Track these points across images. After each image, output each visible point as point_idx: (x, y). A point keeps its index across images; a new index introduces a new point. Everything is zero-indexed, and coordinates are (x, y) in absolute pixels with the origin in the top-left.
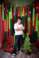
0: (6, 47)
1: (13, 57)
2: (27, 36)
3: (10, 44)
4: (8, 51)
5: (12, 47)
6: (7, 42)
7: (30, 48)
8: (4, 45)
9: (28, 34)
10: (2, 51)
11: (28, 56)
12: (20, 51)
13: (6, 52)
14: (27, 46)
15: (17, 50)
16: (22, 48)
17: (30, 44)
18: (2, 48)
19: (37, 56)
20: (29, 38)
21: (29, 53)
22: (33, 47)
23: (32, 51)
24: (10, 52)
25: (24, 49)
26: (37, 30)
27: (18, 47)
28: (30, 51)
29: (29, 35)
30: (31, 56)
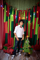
0: (6, 48)
1: (12, 58)
2: (27, 38)
3: (10, 46)
4: (8, 52)
5: (12, 48)
6: (7, 43)
7: (29, 50)
8: (4, 47)
9: (28, 36)
10: (2, 52)
11: (27, 58)
12: (19, 53)
13: (6, 53)
14: (27, 49)
15: (17, 51)
16: (22, 50)
17: (29, 46)
18: (3, 49)
19: (35, 59)
20: (29, 41)
21: (28, 55)
22: (32, 49)
23: (31, 53)
24: (10, 53)
25: (23, 51)
26: (36, 33)
27: (17, 49)
28: (29, 53)
29: (29, 38)
30: (29, 58)
